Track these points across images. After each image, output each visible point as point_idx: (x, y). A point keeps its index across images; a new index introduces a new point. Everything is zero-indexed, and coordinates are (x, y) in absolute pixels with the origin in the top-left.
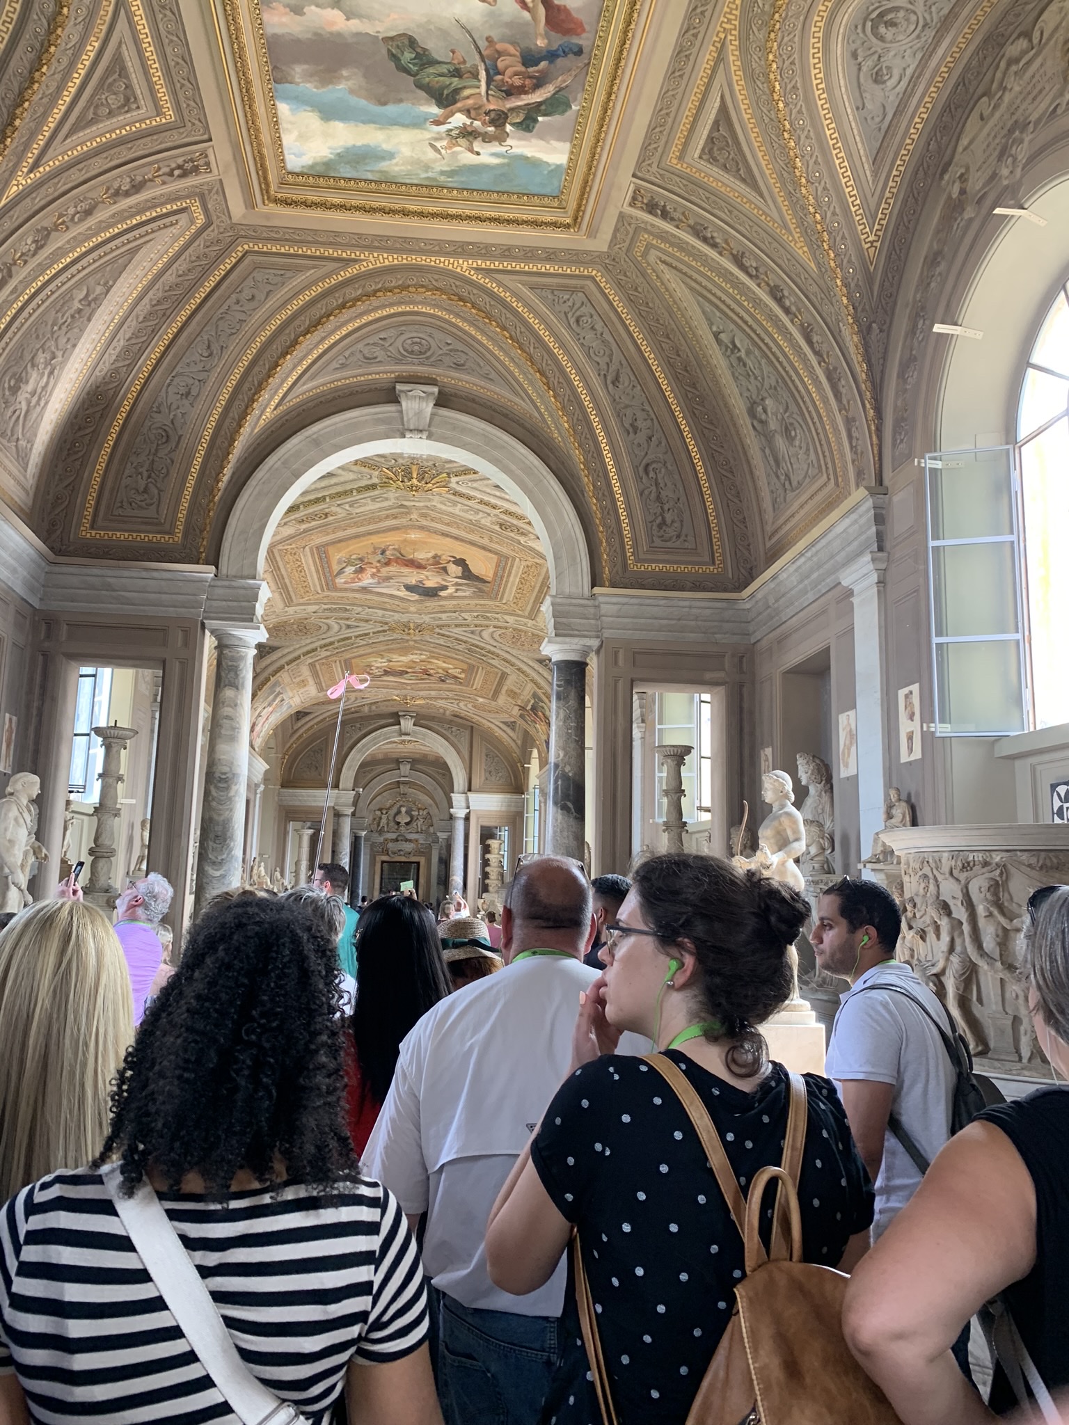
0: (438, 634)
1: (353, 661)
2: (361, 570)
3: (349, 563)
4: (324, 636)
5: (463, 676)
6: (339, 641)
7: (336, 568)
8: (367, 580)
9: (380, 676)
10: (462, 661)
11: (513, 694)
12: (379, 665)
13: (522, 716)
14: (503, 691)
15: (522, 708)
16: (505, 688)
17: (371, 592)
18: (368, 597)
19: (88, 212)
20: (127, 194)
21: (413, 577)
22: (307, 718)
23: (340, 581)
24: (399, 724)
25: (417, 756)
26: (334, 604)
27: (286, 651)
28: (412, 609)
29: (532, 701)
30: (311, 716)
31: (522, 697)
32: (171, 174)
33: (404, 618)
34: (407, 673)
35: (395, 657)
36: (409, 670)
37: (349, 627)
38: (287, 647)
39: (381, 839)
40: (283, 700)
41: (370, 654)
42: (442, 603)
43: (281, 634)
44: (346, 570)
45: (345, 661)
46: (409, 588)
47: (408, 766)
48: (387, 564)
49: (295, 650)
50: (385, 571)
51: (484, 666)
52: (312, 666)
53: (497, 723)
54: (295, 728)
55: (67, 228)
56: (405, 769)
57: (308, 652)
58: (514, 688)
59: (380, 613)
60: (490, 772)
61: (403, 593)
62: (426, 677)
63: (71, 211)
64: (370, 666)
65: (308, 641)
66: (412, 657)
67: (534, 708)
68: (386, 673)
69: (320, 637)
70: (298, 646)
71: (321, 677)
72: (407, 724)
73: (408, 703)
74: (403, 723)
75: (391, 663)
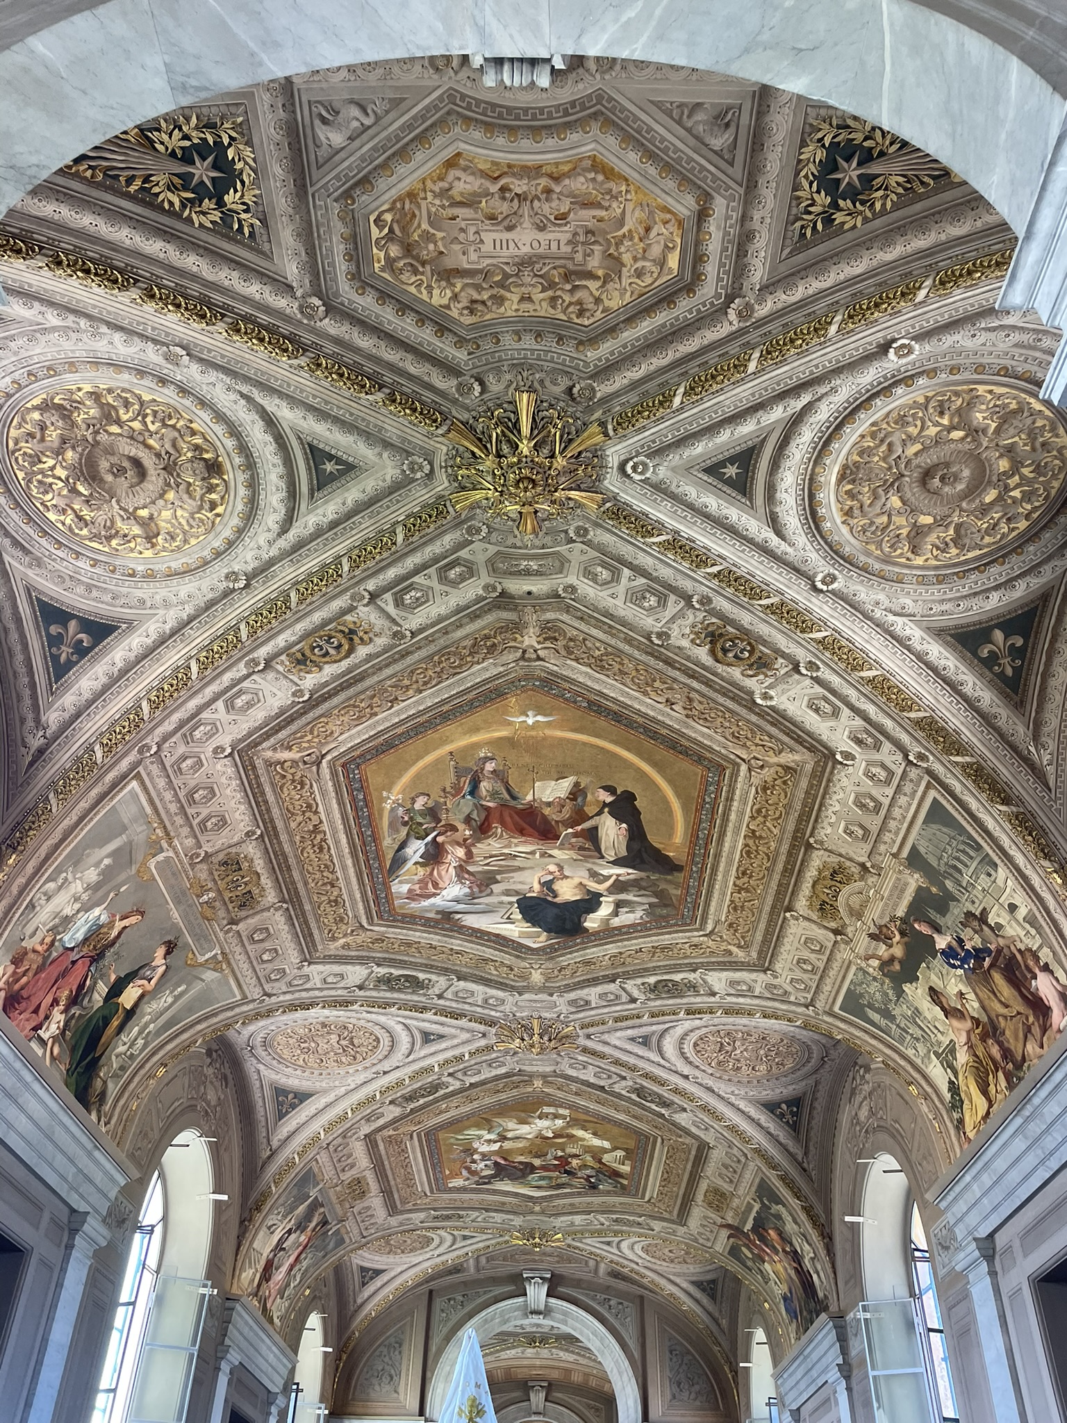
0: (585, 1050)
1: (441, 1135)
4: (386, 1065)
5: (626, 1169)
6: (411, 1078)
10: (627, 1127)
11: (718, 1199)
12: (485, 1148)
13: (734, 1252)
14: (700, 1197)
15: (736, 1231)
16: (703, 1186)
17: (459, 928)
18: (456, 944)
24: (525, 1295)
25: (555, 1375)
26: (392, 963)
27: (321, 1102)
28: (537, 978)
29: (757, 1207)
30: (384, 1278)
31: (736, 1202)
33: (525, 1007)
34: (531, 1168)
35: (512, 1126)
36: (537, 1162)
37: (426, 1036)
38: (325, 1092)
40: (325, 1223)
42: (593, 952)
43: (312, 1059)
44: (409, 851)
45: (427, 1135)
47: (542, 1395)
51: (667, 1135)
52: (371, 1142)
53: (685, 1285)
54: (359, 1301)
58: (720, 1182)
59: (479, 991)
60: (679, 1384)
61: (517, 929)
62: (564, 1179)
65: (361, 1078)
66: (544, 1123)
67: (759, 1227)
68: (498, 1169)
69: (379, 1068)
70: (343, 1090)
71: (390, 1177)
72: (537, 1293)
73: (535, 1245)
74: (530, 1290)
75: (507, 1145)
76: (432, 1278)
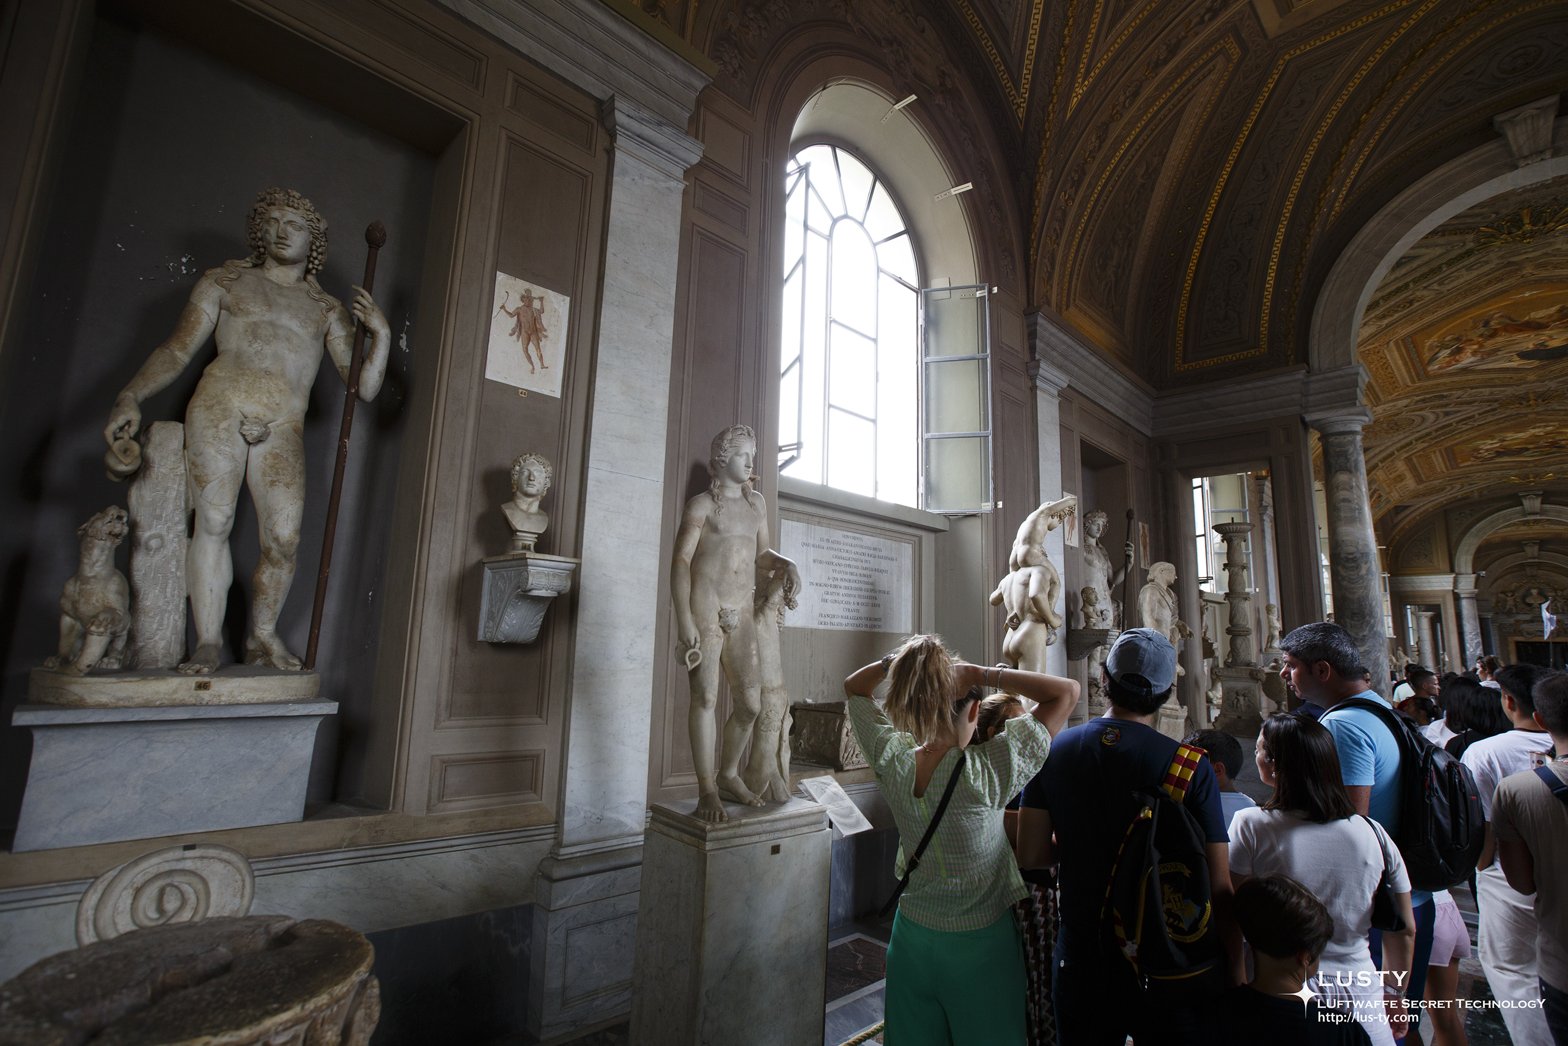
1: (1455, 448)
2: (1459, 351)
3: (1443, 346)
4: (1419, 429)
6: (1437, 431)
7: (1427, 356)
8: (1467, 360)
9: (1491, 458)
12: (1488, 447)
17: (1473, 372)
18: (1470, 377)
19: (1135, 95)
20: (1166, 61)
21: (1529, 342)
22: (1408, 512)
23: (1433, 368)
24: (1522, 504)
25: (1548, 536)
26: (1426, 393)
27: (1378, 450)
28: (1531, 377)
30: (1412, 509)
32: (1202, 22)
33: (1521, 390)
34: (1527, 449)
35: (1510, 436)
36: (1531, 447)
37: (1447, 414)
38: (1378, 446)
39: (1512, 621)
40: (1379, 497)
41: (1476, 437)
44: (1440, 354)
45: (1446, 449)
46: (1524, 355)
47: (1536, 548)
48: (1494, 334)
49: (1387, 448)
50: (1490, 344)
52: (1408, 460)
54: (1395, 522)
55: (1121, 115)
56: (1532, 551)
57: (1402, 447)
59: (1487, 391)
61: (1516, 364)
63: (1122, 99)
64: (1477, 450)
65: (1400, 437)
66: (1533, 431)
68: (1499, 454)
69: (1414, 430)
70: (1390, 443)
71: (1419, 469)
72: (1533, 504)
73: (1530, 482)
74: (1526, 503)
75: (1505, 443)
76: (1446, 505)
